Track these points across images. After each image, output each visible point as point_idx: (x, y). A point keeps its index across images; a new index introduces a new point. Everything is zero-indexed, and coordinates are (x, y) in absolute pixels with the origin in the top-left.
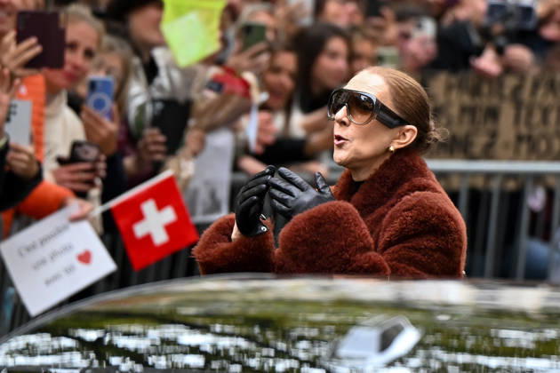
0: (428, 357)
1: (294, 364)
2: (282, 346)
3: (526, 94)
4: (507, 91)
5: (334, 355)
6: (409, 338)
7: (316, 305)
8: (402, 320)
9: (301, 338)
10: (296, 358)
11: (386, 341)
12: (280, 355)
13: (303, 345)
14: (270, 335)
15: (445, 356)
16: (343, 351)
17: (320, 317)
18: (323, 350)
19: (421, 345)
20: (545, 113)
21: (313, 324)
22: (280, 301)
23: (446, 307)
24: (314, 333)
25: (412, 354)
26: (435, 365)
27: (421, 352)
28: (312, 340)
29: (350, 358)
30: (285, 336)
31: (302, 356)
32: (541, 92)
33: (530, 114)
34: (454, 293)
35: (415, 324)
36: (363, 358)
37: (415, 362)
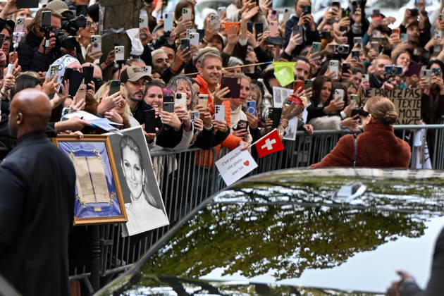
0: (369, 196)
1: (321, 199)
2: (316, 193)
3: (403, 95)
4: (396, 95)
5: (336, 196)
6: (362, 189)
7: (329, 178)
8: (360, 183)
9: (323, 190)
10: (321, 197)
11: (354, 191)
12: (316, 196)
13: (324, 192)
14: (312, 189)
15: (375, 195)
16: (339, 194)
17: (330, 182)
18: (332, 194)
19: (367, 191)
20: (409, 102)
21: (327, 185)
22: (315, 177)
23: (374, 177)
24: (327, 188)
25: (363, 195)
26: (371, 198)
27: (366, 194)
28: (327, 191)
29: (341, 197)
30: (317, 189)
31: (324, 196)
32: (408, 94)
33: (404, 103)
34: (377, 173)
35: (364, 184)
36: (346, 197)
37: (364, 198)
